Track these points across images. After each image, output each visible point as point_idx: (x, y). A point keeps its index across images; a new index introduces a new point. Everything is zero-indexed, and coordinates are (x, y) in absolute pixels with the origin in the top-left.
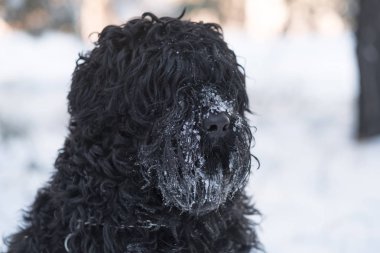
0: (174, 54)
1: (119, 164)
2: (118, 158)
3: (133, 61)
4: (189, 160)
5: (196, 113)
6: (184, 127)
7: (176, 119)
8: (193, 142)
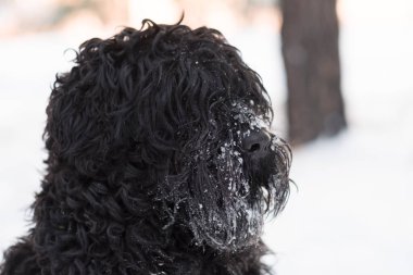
0: (193, 64)
1: (131, 201)
2: (129, 194)
3: (143, 78)
4: (232, 188)
5: (234, 132)
6: (223, 149)
7: (209, 140)
8: (235, 165)
